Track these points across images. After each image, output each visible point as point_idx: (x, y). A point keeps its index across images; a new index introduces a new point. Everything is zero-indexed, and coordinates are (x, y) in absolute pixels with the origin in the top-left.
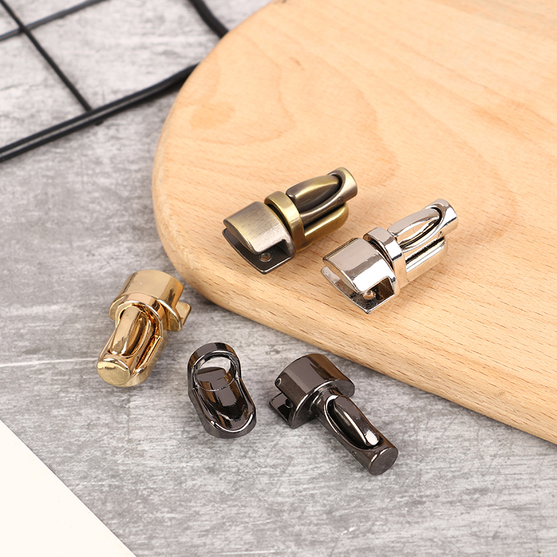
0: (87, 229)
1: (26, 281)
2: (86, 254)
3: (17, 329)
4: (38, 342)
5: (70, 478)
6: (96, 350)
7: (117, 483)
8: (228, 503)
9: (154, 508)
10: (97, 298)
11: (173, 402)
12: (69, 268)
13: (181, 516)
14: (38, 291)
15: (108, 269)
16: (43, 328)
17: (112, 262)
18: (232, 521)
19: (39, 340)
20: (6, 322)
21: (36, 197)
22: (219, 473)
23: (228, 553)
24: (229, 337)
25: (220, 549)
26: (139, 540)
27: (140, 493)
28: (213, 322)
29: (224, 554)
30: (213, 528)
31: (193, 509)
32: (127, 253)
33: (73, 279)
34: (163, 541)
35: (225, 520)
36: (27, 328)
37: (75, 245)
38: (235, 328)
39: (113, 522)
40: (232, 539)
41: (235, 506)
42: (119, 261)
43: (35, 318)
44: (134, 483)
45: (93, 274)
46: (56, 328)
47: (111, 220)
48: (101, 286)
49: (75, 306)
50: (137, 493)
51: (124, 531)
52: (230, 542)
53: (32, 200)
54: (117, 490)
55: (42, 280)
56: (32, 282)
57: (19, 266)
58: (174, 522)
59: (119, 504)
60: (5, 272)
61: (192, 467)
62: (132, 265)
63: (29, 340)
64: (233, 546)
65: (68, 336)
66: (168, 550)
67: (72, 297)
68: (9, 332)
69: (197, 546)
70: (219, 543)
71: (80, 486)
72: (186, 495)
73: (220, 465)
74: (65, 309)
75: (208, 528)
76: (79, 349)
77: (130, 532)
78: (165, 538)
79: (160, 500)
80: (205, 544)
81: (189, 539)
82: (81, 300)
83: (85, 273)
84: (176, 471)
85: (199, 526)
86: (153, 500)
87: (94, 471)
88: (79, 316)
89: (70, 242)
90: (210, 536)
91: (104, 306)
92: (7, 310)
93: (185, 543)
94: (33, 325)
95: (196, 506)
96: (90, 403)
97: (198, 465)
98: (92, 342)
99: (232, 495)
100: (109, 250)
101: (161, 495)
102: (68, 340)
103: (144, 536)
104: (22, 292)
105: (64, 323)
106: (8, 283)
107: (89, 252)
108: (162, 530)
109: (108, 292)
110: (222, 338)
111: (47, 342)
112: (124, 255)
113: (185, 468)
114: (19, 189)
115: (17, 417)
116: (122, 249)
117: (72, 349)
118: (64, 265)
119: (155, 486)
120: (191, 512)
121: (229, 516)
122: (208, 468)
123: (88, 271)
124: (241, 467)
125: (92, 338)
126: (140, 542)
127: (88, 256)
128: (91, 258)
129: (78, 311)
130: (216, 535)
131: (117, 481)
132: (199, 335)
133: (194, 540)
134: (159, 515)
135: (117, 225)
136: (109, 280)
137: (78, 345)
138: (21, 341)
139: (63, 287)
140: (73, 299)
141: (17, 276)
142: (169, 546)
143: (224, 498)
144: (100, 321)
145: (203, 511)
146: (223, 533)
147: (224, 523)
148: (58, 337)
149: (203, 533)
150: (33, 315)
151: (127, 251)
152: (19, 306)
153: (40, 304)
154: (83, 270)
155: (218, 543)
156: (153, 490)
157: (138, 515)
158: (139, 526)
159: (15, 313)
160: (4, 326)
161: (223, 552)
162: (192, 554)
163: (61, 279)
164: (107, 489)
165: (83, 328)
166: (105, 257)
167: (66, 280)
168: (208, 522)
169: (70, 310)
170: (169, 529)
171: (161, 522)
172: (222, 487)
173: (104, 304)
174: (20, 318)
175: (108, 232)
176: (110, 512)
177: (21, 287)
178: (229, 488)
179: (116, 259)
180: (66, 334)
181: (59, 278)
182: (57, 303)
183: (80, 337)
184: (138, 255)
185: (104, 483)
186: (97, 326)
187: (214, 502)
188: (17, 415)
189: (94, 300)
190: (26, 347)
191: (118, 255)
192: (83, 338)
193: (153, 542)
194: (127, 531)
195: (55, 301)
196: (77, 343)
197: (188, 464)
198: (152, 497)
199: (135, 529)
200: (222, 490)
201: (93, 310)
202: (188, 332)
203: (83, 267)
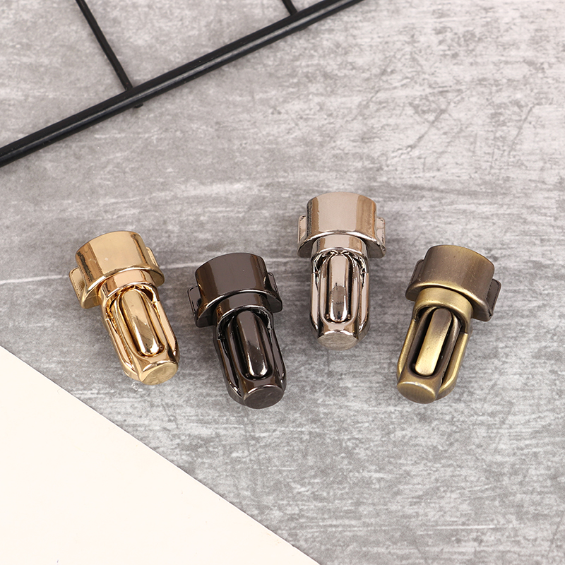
0: (271, 75)
1: (203, 148)
2: (271, 111)
3: (196, 214)
4: (221, 234)
5: (265, 421)
6: (287, 247)
7: (317, 430)
8: (442, 461)
9: (360, 465)
10: (286, 174)
11: (377, 323)
12: (252, 131)
13: (390, 476)
14: (217, 162)
15: (297, 133)
16: (225, 214)
17: (301, 123)
18: (446, 485)
19: (222, 231)
20: (182, 204)
21: (208, 25)
22: (431, 422)
23: (444, 527)
24: (440, 236)
25: (434, 521)
26: (345, 506)
27: (344, 445)
28: (420, 213)
29: (439, 528)
30: (426, 493)
31: (404, 468)
32: (318, 111)
33: (257, 147)
34: (371, 508)
35: (439, 484)
36: (208, 214)
37: (257, 97)
38: (446, 223)
39: (316, 481)
40: (447, 509)
41: (449, 466)
42: (310, 123)
43: (216, 200)
44: (338, 431)
45: (280, 140)
46: (241, 215)
47: (298, 63)
48: (289, 157)
49: (261, 186)
50: (341, 445)
51: (328, 493)
52: (445, 513)
53: (204, 29)
54: (318, 439)
55: (220, 146)
56: (210, 149)
57: (194, 126)
58: (383, 484)
59: (321, 459)
60: (178, 133)
61: (401, 412)
62: (324, 129)
63: (211, 231)
64: (448, 518)
65: (255, 227)
66: (378, 520)
67: (257, 172)
68: (187, 219)
69: (409, 517)
70: (433, 513)
71: (277, 433)
72: (395, 449)
73: (432, 411)
74: (250, 188)
75: (421, 493)
76: (268, 246)
77: (335, 495)
78: (374, 504)
79: (367, 455)
80: (417, 514)
81: (400, 507)
82: (267, 177)
83: (271, 138)
84: (383, 416)
85: (410, 490)
86: (359, 454)
87: (292, 412)
88: (267, 200)
89: (252, 93)
90: (423, 504)
91: (294, 186)
92: (183, 187)
93: (396, 511)
94: (214, 210)
95: (407, 464)
96: (283, 320)
97: (407, 409)
98: (283, 237)
99: (446, 451)
100: (296, 106)
101: (367, 449)
102: (255, 232)
103: (350, 501)
104: (199, 163)
105: (250, 208)
106: (183, 149)
107: (274, 108)
108: (370, 494)
109: (298, 166)
110: (431, 237)
111: (231, 234)
112: (315, 114)
113: (394, 413)
114: (187, 12)
115: (202, 337)
116: (312, 106)
117: (260, 245)
118: (245, 127)
119: (360, 436)
120: (401, 472)
121: (443, 479)
122: (419, 414)
123: (273, 135)
124: (455, 415)
125: (283, 230)
126: (346, 508)
127: (273, 113)
128: (276, 116)
129: (265, 193)
130: (429, 503)
131: (318, 427)
132: (405, 231)
133: (406, 509)
134: (366, 474)
135: (305, 70)
136: (299, 149)
137: (267, 240)
138: (201, 232)
139: (246, 158)
140: (258, 175)
141: (193, 141)
142: (378, 515)
143: (437, 456)
144: (291, 207)
145: (414, 470)
146: (437, 501)
147: (438, 488)
148: (243, 228)
149: (415, 500)
150: (213, 196)
151: (318, 108)
152: (196, 183)
153: (222, 180)
154: (268, 134)
155: (432, 515)
156: (358, 442)
157: (343, 474)
158: (344, 488)
159: (193, 193)
160: (182, 211)
161: (437, 525)
162: (404, 526)
163: (244, 145)
164: (308, 437)
165: (272, 216)
166: (293, 116)
167: (249, 148)
168: (420, 486)
169: (255, 191)
170: (377, 493)
171: (368, 483)
172: (435, 440)
173: (294, 183)
174: (199, 200)
175: (295, 80)
176: (312, 468)
177: (198, 155)
178: (442, 441)
179: (306, 120)
180: (252, 224)
181: (241, 145)
182: (239, 180)
183: (268, 229)
184: (330, 115)
185: (303, 429)
186: (287, 214)
187: (427, 459)
188: (202, 335)
189: (283, 177)
190: (208, 240)
191: (308, 115)
192: (272, 230)
193: (361, 509)
194: (331, 494)
195: (237, 178)
196: (265, 237)
197: (398, 408)
198: (357, 450)
199: (340, 492)
200: (435, 445)
201: (282, 192)
202: (392, 227)
203: (268, 129)
